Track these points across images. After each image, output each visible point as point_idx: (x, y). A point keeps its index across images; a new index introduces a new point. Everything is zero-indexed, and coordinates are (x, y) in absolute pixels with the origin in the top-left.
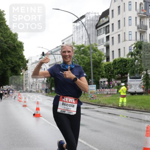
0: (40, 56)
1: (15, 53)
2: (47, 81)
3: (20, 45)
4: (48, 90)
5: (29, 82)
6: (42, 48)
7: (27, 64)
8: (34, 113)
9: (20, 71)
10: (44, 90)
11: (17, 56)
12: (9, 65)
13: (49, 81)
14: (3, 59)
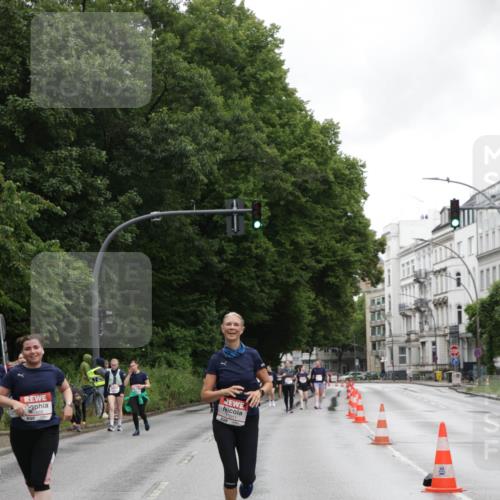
0: (439, 216)
1: (328, 212)
2: (470, 329)
3: (347, 172)
4: (475, 367)
5: (391, 335)
6: (448, 180)
7: (380, 255)
8: (425, 474)
9: (349, 290)
10: (459, 370)
11: (337, 222)
12: (306, 261)
13: (479, 330)
14: (278, 238)
